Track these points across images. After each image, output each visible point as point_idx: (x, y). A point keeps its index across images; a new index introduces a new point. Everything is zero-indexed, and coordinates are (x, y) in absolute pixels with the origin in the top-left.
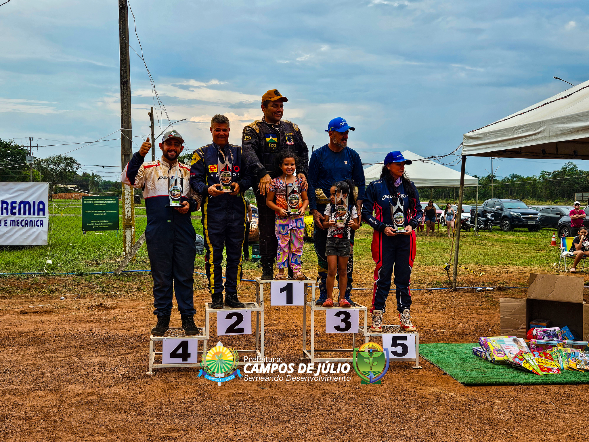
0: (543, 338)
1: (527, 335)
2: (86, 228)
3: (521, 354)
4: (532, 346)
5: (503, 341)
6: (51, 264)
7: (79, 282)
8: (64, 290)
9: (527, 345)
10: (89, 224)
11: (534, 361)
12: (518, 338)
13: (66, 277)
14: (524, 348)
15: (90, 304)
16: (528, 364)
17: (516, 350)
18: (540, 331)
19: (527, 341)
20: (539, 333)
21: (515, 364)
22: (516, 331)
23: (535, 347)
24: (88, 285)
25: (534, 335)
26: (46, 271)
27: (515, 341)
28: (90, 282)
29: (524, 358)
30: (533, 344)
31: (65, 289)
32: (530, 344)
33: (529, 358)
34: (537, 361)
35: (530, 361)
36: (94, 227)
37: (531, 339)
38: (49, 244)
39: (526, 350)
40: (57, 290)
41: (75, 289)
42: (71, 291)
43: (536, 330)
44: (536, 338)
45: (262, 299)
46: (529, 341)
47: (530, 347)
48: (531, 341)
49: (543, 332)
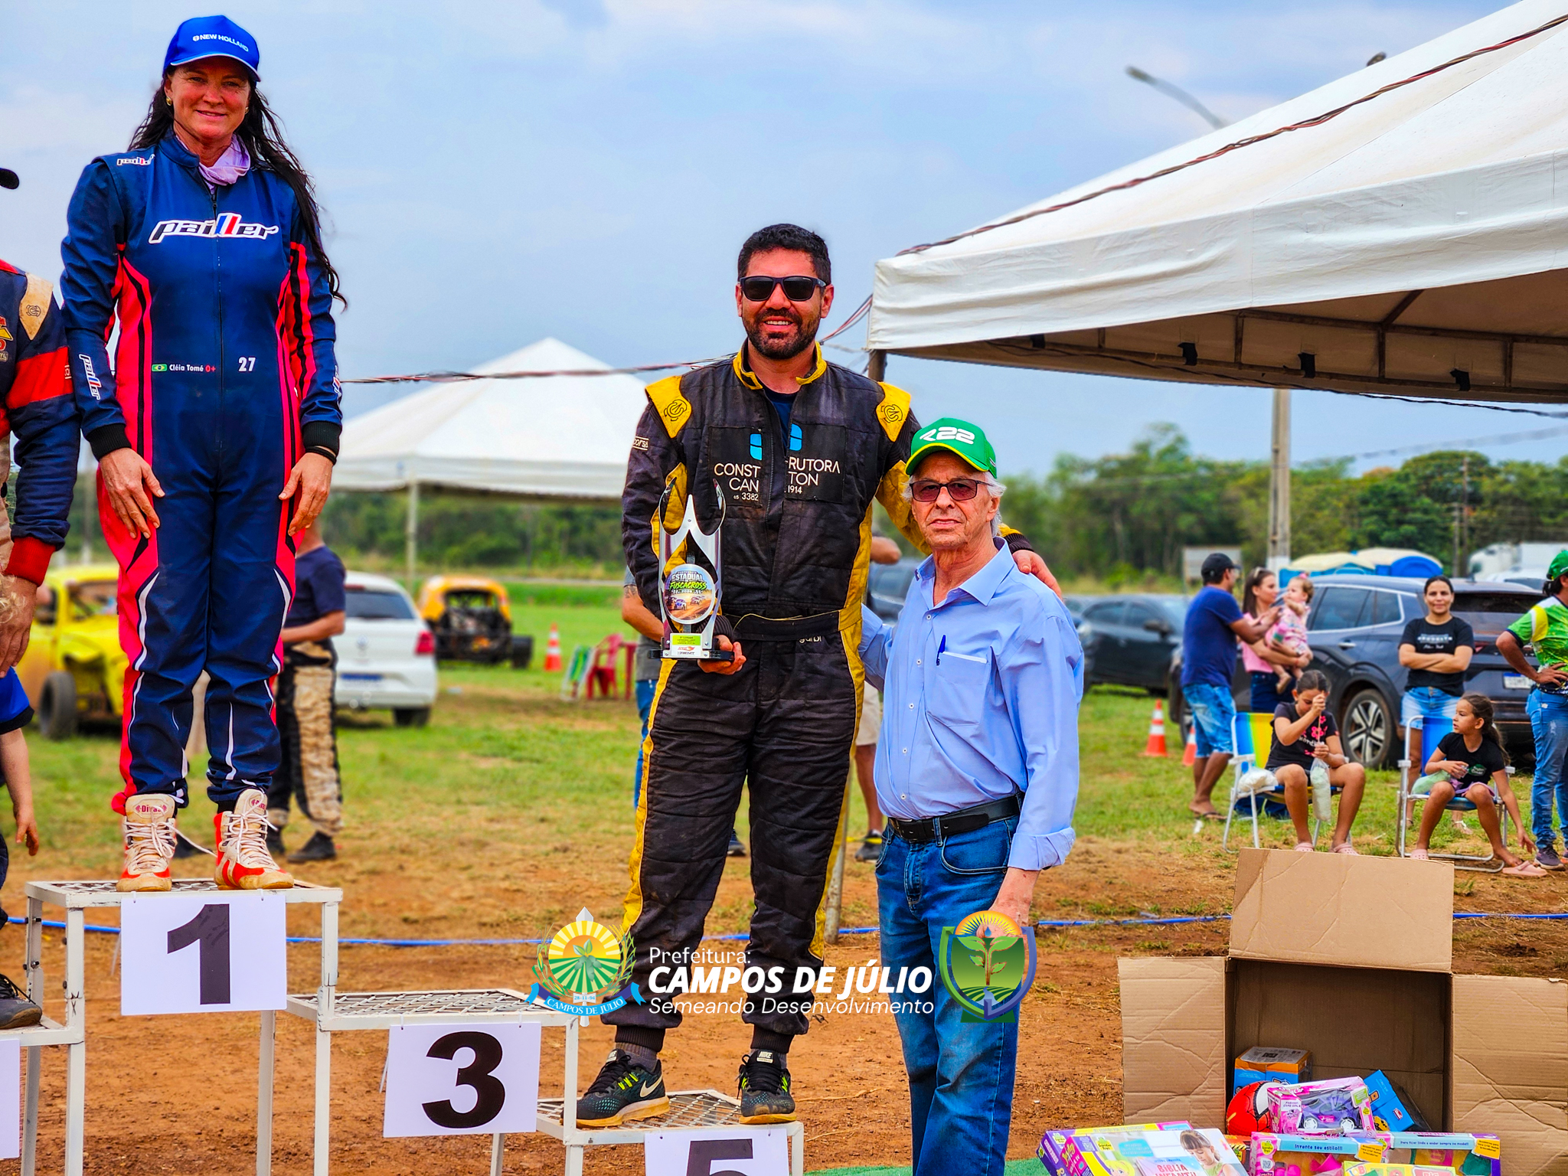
0: (1301, 1126)
1: (1228, 1117)
4: (1258, 1164)
5: (1143, 1143)
9: (1238, 1156)
12: (1201, 1131)
18: (1287, 1097)
19: (1236, 1141)
20: (1283, 1102)
22: (1187, 1099)
23: (1272, 1164)
25: (1258, 1116)
27: (1191, 1142)
30: (1262, 1154)
32: (1247, 1153)
37: (1255, 1134)
43: (1270, 1090)
44: (1268, 1128)
45: (76, 982)
46: (1247, 1139)
47: (1253, 1166)
48: (1256, 1138)
49: (1300, 1097)
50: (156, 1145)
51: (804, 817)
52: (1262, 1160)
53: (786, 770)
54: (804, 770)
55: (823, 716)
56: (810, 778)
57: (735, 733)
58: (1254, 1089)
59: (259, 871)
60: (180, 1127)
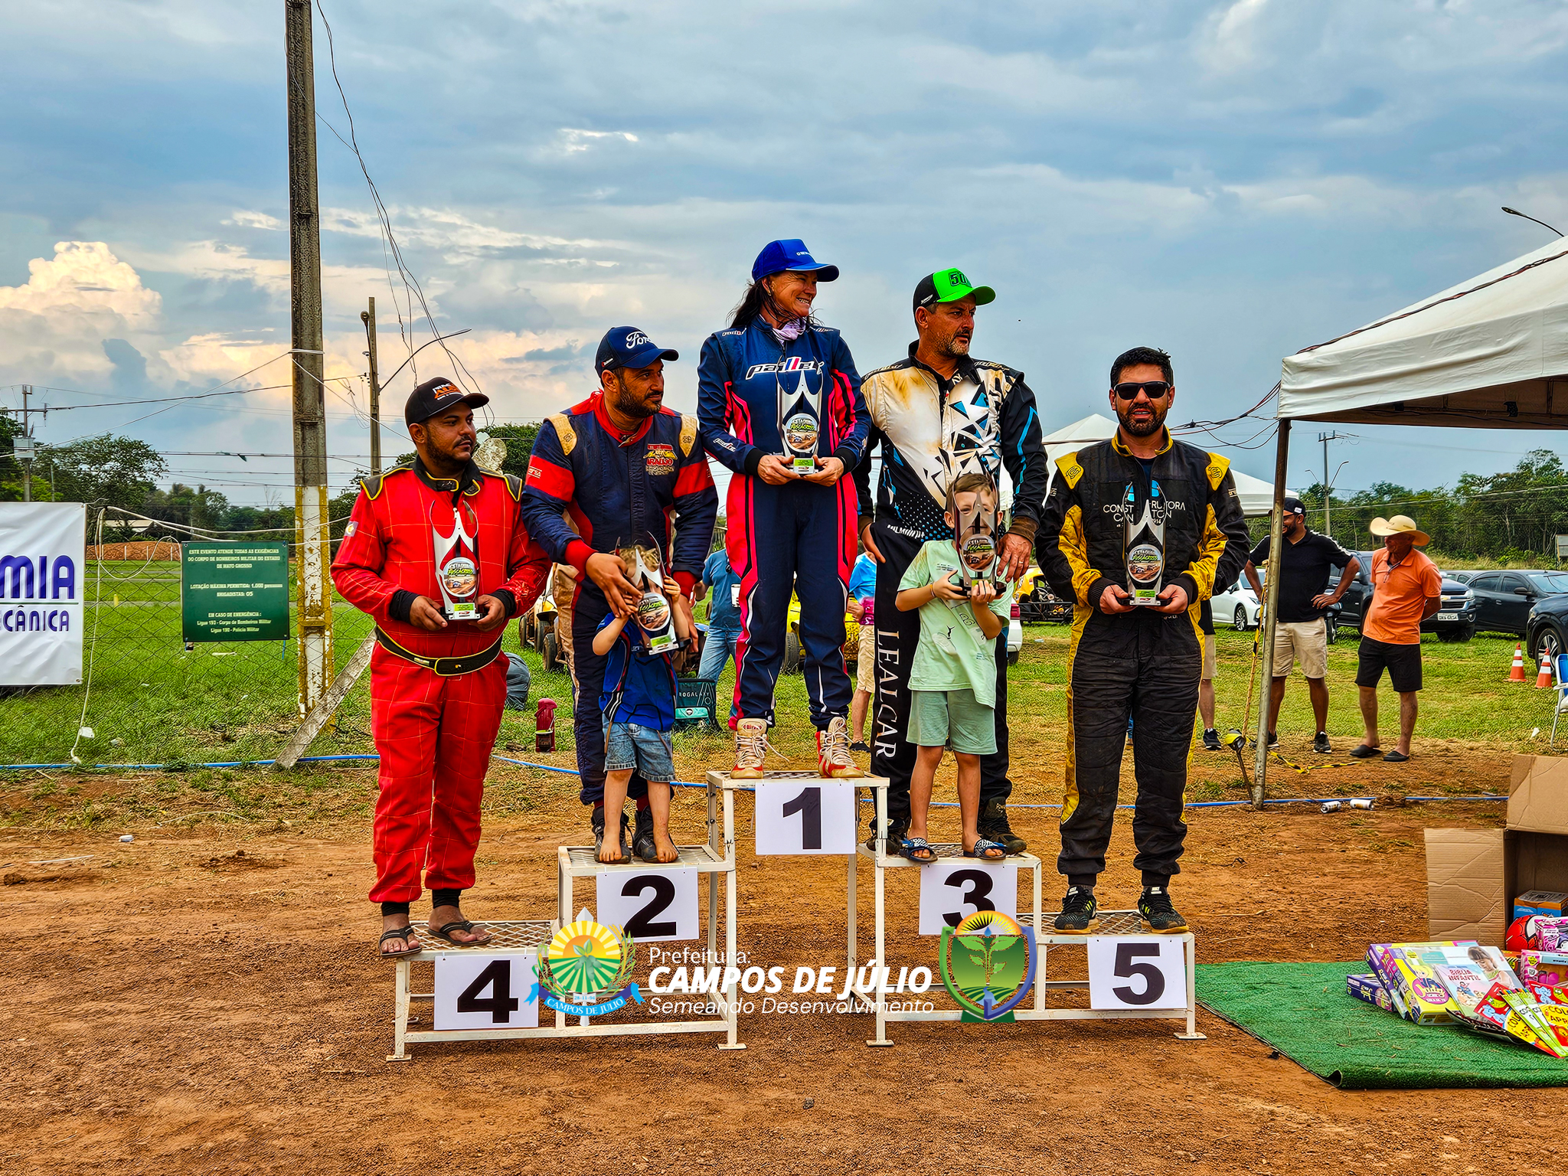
0: (1559, 946)
1: (1506, 938)
2: (193, 633)
3: (1498, 992)
4: (1526, 972)
5: (1440, 955)
6: (91, 739)
7: (174, 791)
8: (130, 814)
9: (1511, 966)
10: (202, 624)
11: (1539, 1014)
12: (1483, 948)
13: (136, 776)
14: (1503, 975)
15: (209, 854)
16: (1521, 1026)
17: (1482, 983)
18: (1548, 926)
19: (1511, 955)
20: (1545, 930)
21: (1482, 1024)
22: (1476, 926)
23: (1536, 972)
24: (202, 800)
25: (1528, 939)
26: (76, 759)
27: (1475, 955)
28: (206, 790)
29: (1507, 1005)
30: (1528, 965)
31: (134, 809)
32: (1518, 964)
33: (1524, 1007)
34: (1547, 1013)
35: (1526, 1017)
36: (216, 631)
37: (1523, 951)
38: (85, 683)
39: (1510, 981)
40: (110, 814)
41: (164, 812)
42: (152, 816)
43: (1536, 921)
44: (1536, 948)
45: (729, 834)
46: (1518, 954)
47: (1522, 973)
48: (1524, 954)
49: (1558, 927)
50: (803, 931)
51: (1174, 733)
52: (1528, 969)
53: (1159, 703)
54: (1173, 703)
55: (1182, 666)
56: (1177, 708)
57: (1127, 679)
58: (1526, 919)
59: (843, 767)
60: (820, 920)
